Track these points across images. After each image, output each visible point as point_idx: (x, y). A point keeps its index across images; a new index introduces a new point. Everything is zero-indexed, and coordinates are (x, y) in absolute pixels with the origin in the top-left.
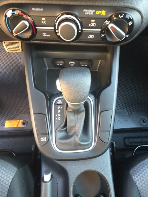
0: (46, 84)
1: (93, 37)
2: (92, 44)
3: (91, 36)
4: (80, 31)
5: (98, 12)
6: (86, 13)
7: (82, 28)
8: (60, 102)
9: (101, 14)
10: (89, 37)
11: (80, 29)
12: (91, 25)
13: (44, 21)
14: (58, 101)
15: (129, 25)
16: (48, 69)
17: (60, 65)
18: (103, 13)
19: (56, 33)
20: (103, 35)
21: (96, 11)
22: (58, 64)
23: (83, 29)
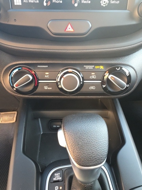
0: (39, 151)
1: (94, 88)
2: (94, 96)
3: (92, 88)
4: (81, 83)
5: (97, 67)
6: (86, 68)
7: (83, 80)
8: (58, 177)
9: (100, 68)
10: (91, 88)
11: (82, 81)
12: (92, 77)
13: (47, 75)
14: (55, 174)
15: (126, 76)
16: (42, 133)
17: (57, 126)
18: (102, 67)
19: (58, 86)
20: (104, 86)
21: (95, 66)
22: (54, 126)
23: (85, 81)
